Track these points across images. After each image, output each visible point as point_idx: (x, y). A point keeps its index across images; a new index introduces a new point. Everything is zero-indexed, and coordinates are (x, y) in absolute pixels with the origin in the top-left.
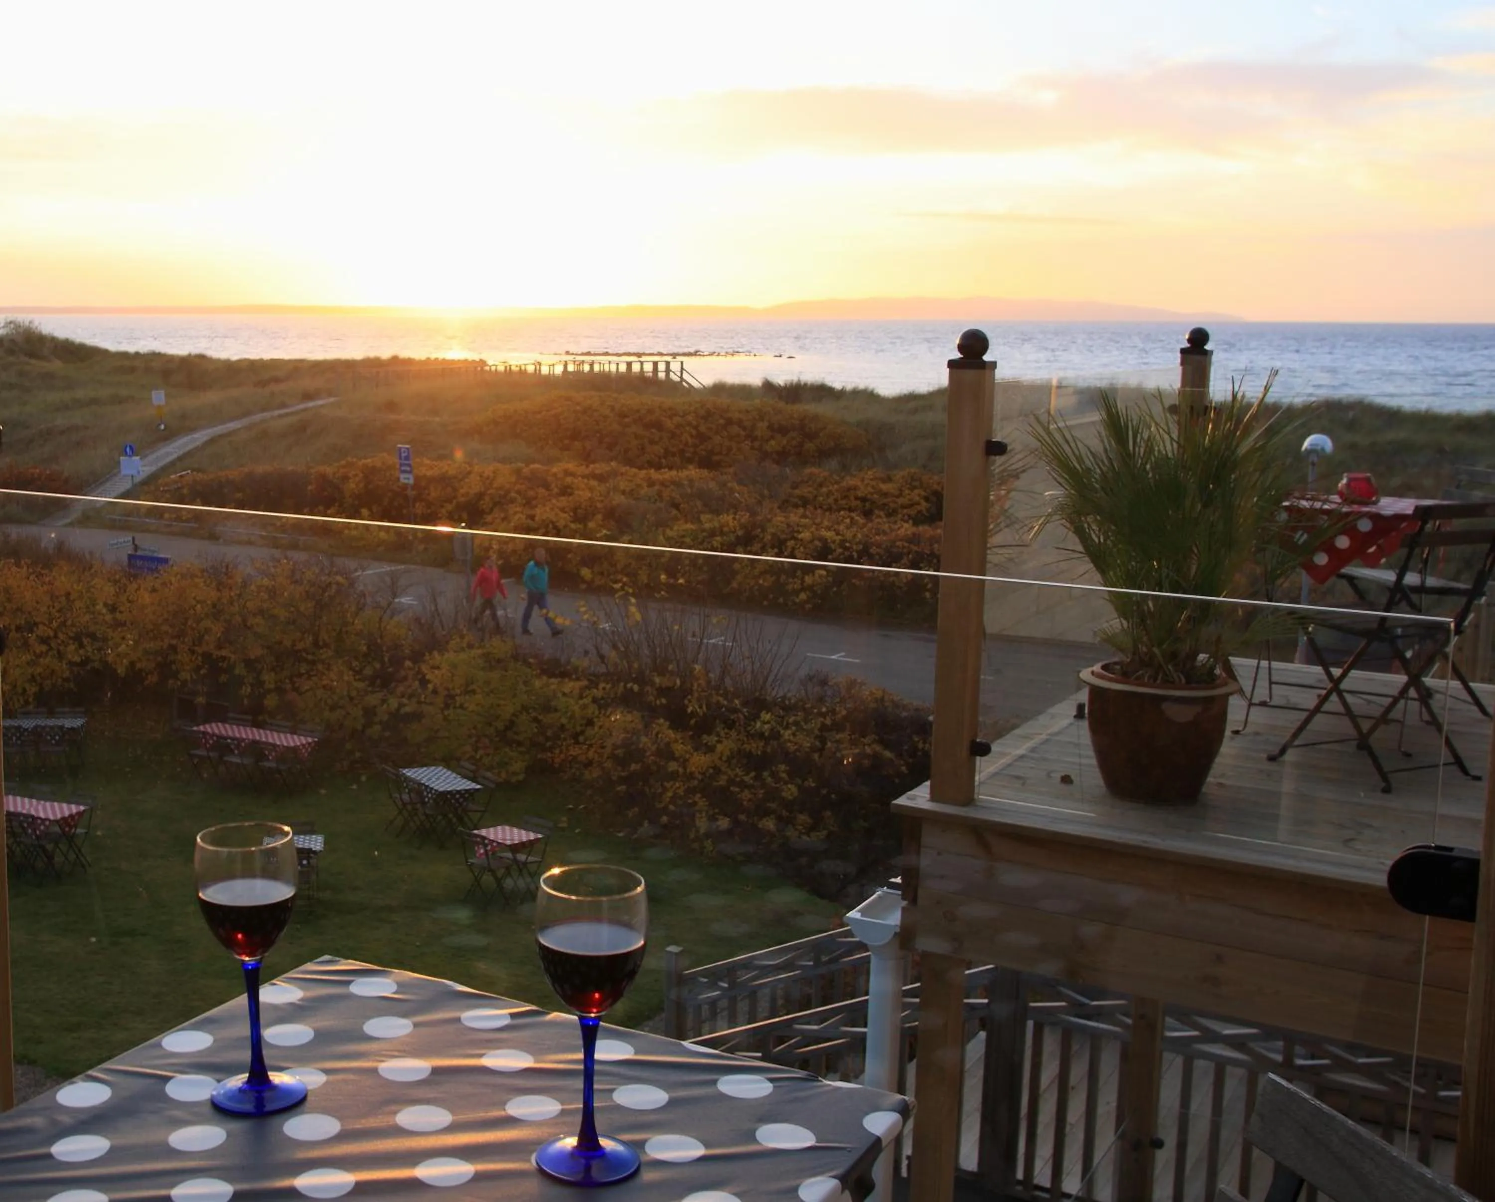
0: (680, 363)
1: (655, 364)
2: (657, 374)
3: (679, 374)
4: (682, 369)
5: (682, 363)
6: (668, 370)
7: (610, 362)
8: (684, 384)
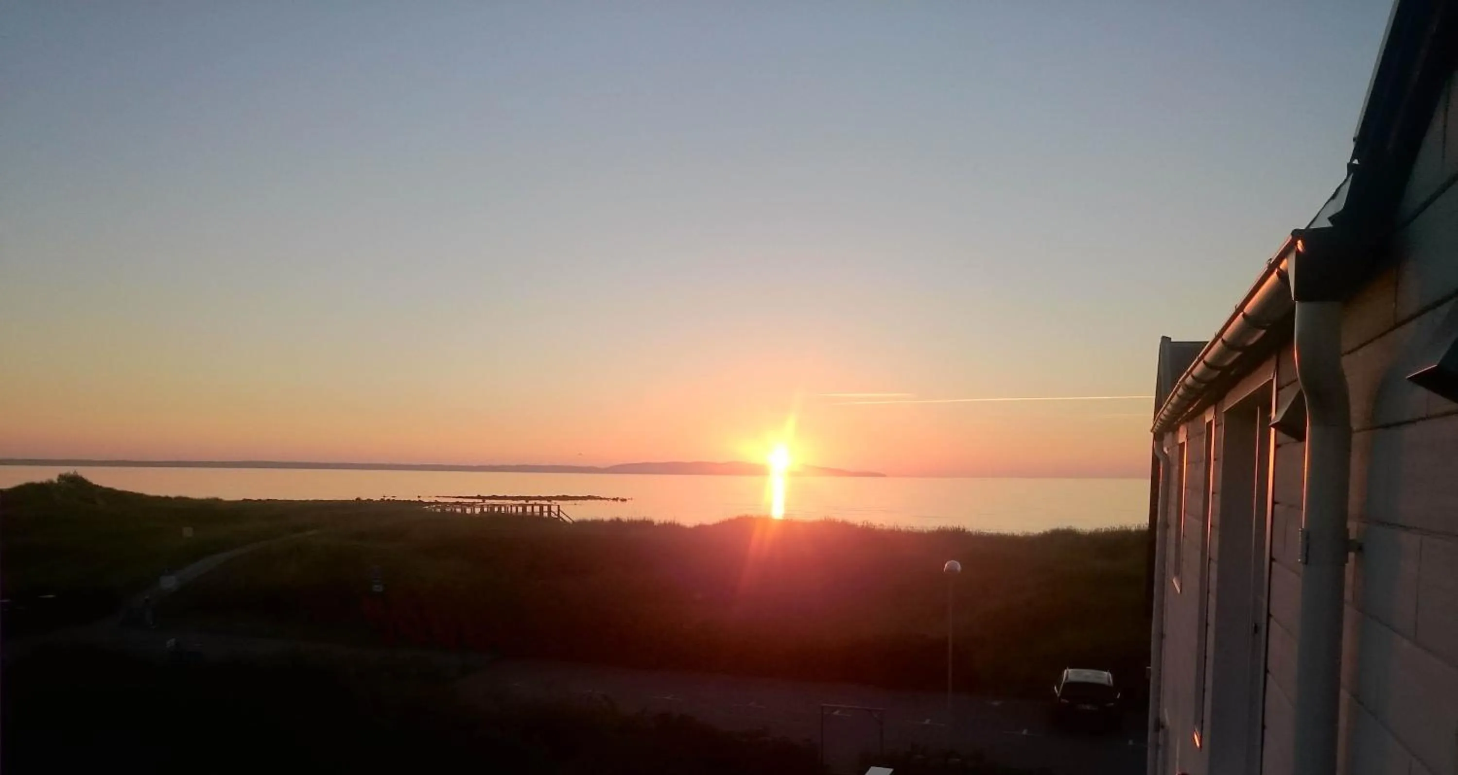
0: (557, 507)
1: (541, 507)
2: (543, 514)
3: (557, 513)
4: (559, 510)
5: (559, 506)
6: (550, 511)
7: (511, 506)
8: (561, 520)
